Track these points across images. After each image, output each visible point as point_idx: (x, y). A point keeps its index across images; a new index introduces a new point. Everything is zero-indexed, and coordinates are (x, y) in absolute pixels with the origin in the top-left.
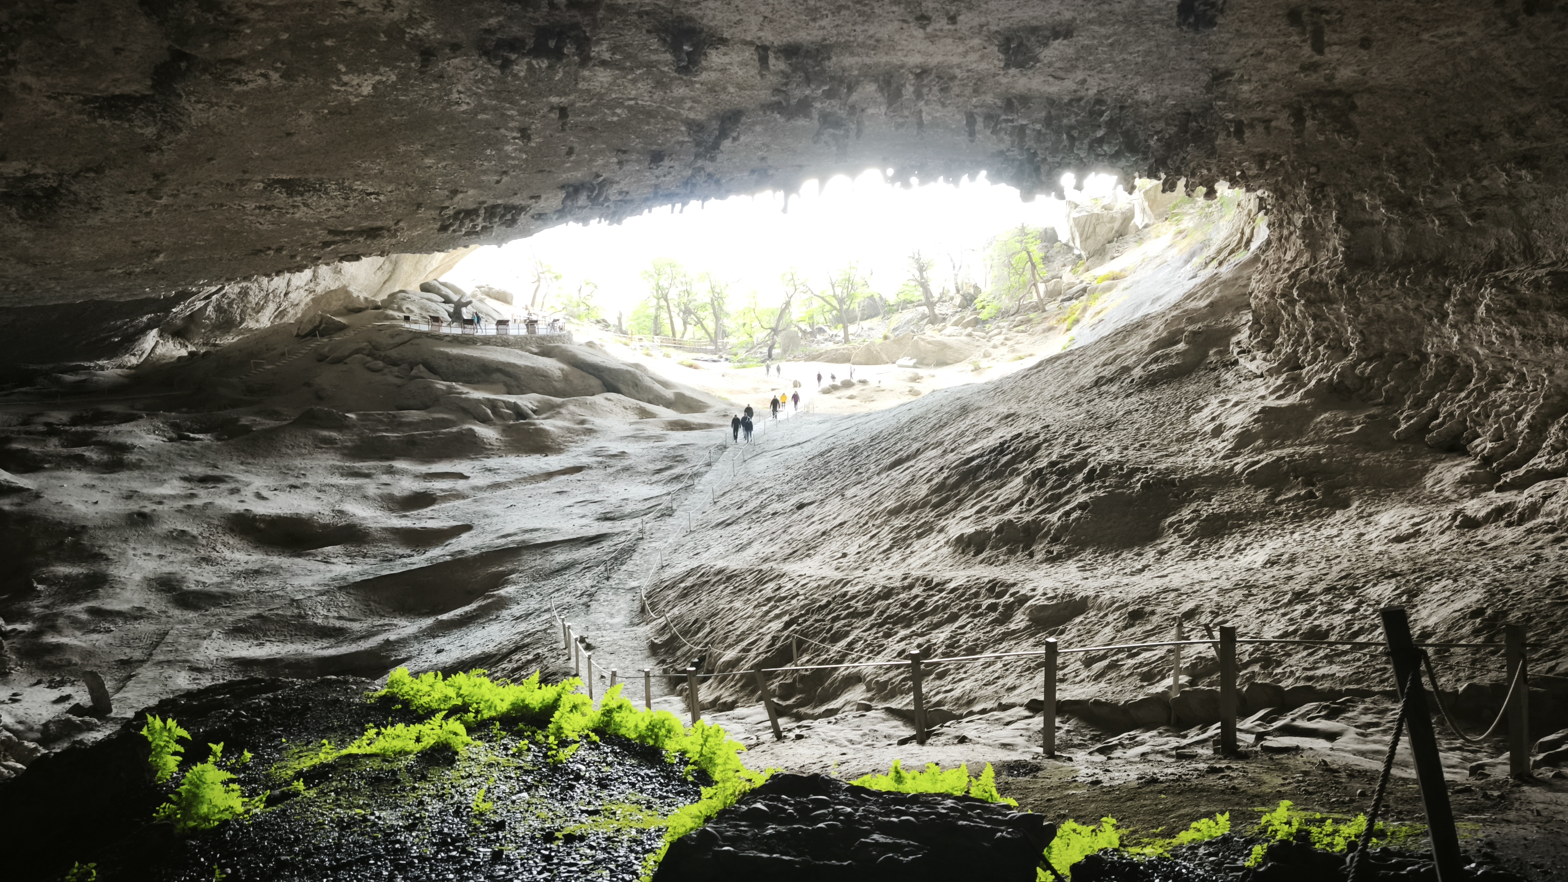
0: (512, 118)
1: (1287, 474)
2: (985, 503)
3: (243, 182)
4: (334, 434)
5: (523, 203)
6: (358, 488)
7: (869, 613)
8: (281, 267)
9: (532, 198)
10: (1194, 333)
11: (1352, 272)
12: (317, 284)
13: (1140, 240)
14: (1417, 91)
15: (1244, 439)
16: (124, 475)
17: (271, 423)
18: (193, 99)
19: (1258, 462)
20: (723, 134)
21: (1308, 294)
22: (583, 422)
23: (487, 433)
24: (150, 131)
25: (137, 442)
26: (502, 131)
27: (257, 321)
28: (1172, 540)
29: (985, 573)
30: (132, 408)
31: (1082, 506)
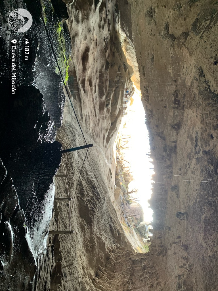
0: (165, 98)
1: (92, 244)
2: (88, 189)
3: (153, 50)
4: (104, 68)
5: (149, 102)
6: (94, 72)
7: (68, 161)
8: (138, 58)
9: (150, 104)
10: (120, 237)
11: (132, 261)
12: (134, 67)
13: (140, 240)
14: (166, 267)
15: (99, 238)
16: (98, 28)
17: (107, 56)
18: (168, 41)
19: (95, 239)
20: (161, 137)
21: (127, 254)
22: (105, 118)
23: (104, 98)
24: (162, 34)
25: (104, 31)
26: (162, 97)
27: (127, 55)
28: (81, 219)
29: (75, 183)
30: (111, 31)
31: (87, 205)
